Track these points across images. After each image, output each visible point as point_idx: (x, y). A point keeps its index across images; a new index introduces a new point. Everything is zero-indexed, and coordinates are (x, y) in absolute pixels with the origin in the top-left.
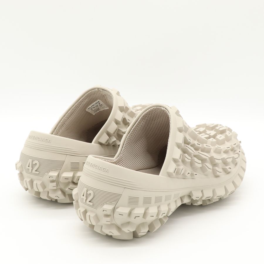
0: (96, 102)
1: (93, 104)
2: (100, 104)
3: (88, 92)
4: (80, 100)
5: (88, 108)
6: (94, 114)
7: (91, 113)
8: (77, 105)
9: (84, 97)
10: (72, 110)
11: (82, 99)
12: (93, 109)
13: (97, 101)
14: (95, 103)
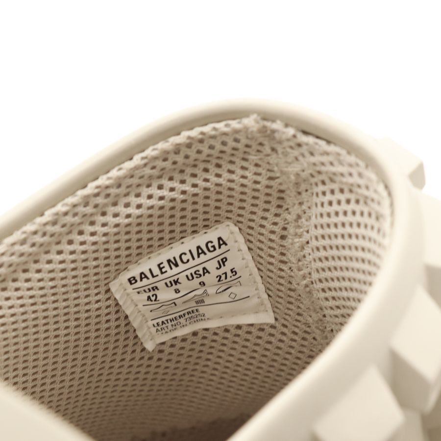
0: (201, 240)
1: (174, 252)
2: (227, 269)
3: (175, 129)
4: (103, 181)
5: (135, 272)
6: (150, 346)
7: (135, 324)
8: (69, 219)
9: (129, 165)
10: (23, 242)
11: (115, 173)
12: (165, 295)
13: (212, 235)
14: (191, 244)
